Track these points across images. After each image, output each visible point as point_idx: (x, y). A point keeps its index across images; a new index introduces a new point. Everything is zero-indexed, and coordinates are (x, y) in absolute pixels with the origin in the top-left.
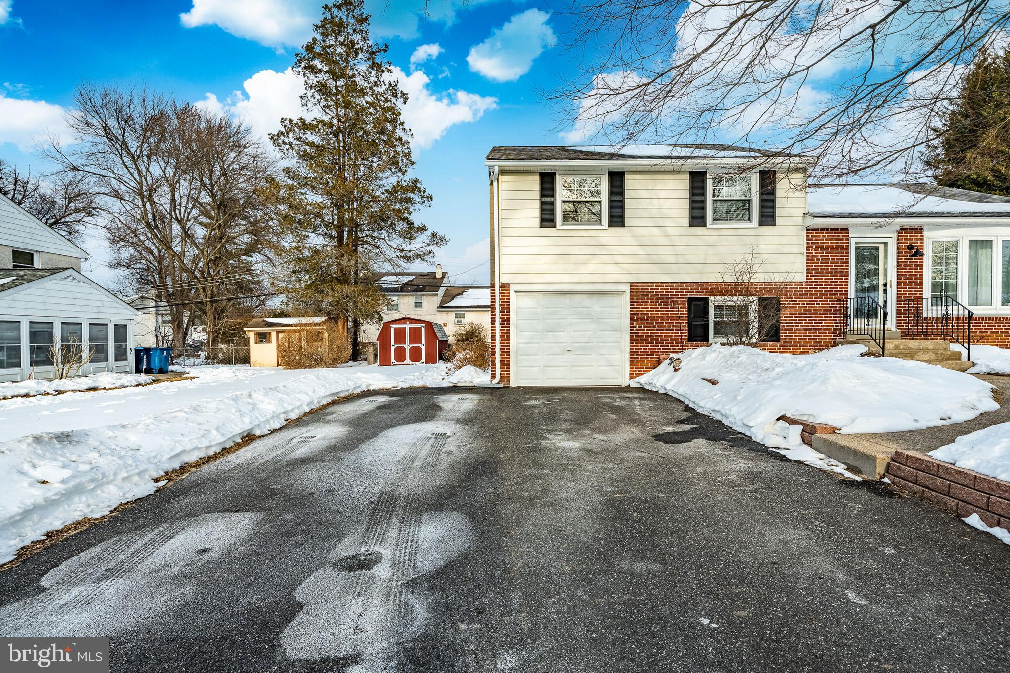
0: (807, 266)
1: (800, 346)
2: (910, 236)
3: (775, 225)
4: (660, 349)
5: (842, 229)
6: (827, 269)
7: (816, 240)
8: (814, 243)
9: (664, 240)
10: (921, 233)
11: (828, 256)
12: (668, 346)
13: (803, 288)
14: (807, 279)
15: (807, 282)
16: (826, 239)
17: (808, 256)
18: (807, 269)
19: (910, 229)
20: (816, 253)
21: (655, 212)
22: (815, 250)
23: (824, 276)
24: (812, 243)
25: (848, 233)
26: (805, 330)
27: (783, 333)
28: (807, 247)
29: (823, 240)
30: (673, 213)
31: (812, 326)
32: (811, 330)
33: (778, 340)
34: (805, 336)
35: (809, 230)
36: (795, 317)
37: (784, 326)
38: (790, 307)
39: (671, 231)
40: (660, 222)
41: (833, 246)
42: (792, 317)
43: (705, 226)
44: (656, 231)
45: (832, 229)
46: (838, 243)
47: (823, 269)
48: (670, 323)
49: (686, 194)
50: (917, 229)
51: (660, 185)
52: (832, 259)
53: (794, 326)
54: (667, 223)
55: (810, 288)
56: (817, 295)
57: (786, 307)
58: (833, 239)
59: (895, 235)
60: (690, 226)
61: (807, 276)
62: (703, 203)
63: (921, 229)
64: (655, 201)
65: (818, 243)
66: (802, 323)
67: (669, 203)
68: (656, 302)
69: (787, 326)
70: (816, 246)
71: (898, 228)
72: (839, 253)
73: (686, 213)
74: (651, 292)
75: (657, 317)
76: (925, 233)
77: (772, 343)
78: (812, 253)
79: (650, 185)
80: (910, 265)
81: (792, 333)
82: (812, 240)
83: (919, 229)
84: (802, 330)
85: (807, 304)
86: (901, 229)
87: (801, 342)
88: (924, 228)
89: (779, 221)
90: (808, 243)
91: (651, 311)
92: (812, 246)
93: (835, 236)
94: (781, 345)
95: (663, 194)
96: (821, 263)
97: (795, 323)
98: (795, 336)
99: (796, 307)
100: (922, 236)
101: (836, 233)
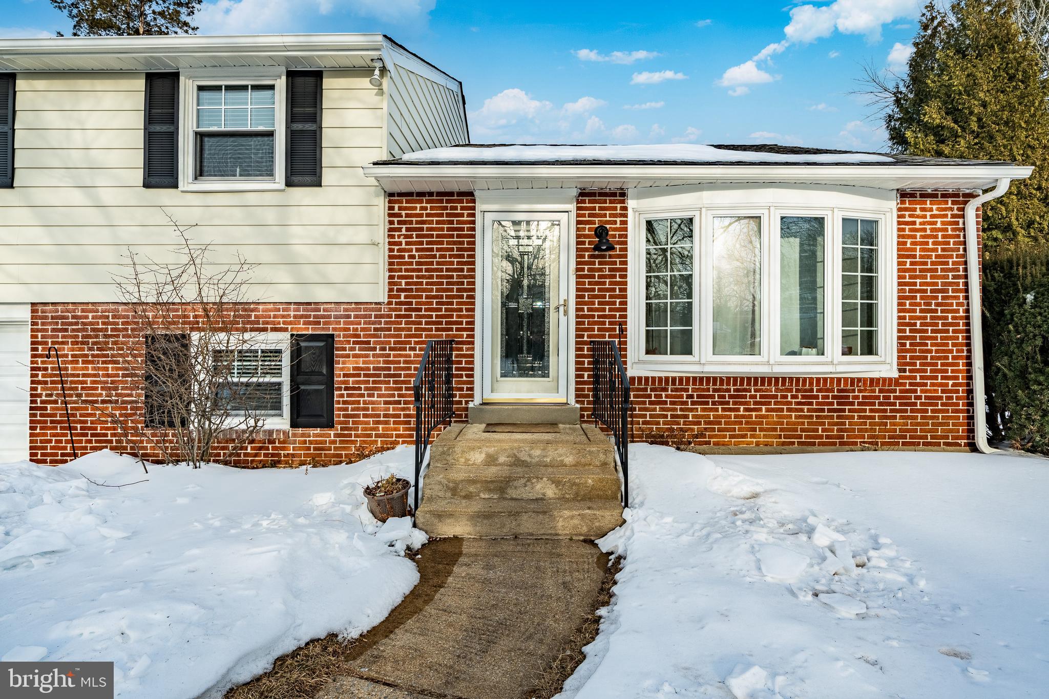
0: (390, 270)
1: (377, 436)
2: (601, 209)
3: (320, 186)
4: (90, 441)
5: (461, 194)
6: (431, 277)
7: (407, 215)
8: (404, 222)
9: (94, 216)
10: (623, 202)
11: (432, 250)
12: (106, 435)
13: (382, 316)
14: (390, 297)
15: (390, 303)
16: (428, 215)
17: (391, 250)
18: (391, 277)
19: (601, 194)
20: (407, 243)
21: (76, 157)
22: (406, 236)
23: (424, 290)
24: (399, 222)
25: (474, 201)
26: (386, 403)
27: (340, 409)
28: (390, 230)
29: (421, 215)
30: (113, 159)
31: (399, 396)
32: (399, 402)
33: (331, 425)
34: (385, 416)
35: (392, 196)
36: (365, 376)
37: (342, 396)
38: (355, 356)
39: (107, 196)
40: (87, 178)
41: (442, 229)
42: (359, 375)
43: (175, 186)
44: (77, 197)
45: (440, 194)
46: (452, 222)
47: (423, 277)
48: (110, 388)
49: (138, 120)
50: (614, 195)
51: (87, 102)
52: (442, 256)
53: (362, 396)
54: (100, 179)
55: (397, 316)
56: (410, 329)
57: (348, 356)
58: (441, 215)
59: (572, 207)
60: (146, 185)
61: (391, 290)
62: (172, 138)
63: (623, 195)
64: (77, 135)
65: (411, 222)
66: (380, 389)
67: (104, 139)
68: (83, 343)
69: (349, 395)
70: (408, 230)
71: (575, 192)
72: (454, 243)
73: (139, 159)
74: (71, 324)
75: (84, 375)
76: (631, 203)
77: (318, 431)
78: (400, 243)
79: (67, 101)
80: (600, 270)
81: (358, 409)
82: (400, 215)
83: (620, 195)
84: (380, 403)
85: (391, 349)
86: (581, 194)
87: (377, 429)
88: (630, 192)
89: (328, 176)
90: (391, 223)
91: (72, 362)
92: (400, 230)
93: (446, 208)
94: (336, 435)
95: (93, 120)
96: (418, 263)
97: (367, 389)
98: (365, 416)
99: (367, 356)
100: (625, 209)
101: (448, 201)
